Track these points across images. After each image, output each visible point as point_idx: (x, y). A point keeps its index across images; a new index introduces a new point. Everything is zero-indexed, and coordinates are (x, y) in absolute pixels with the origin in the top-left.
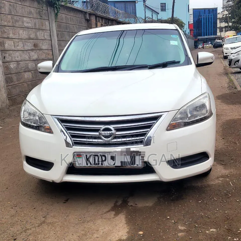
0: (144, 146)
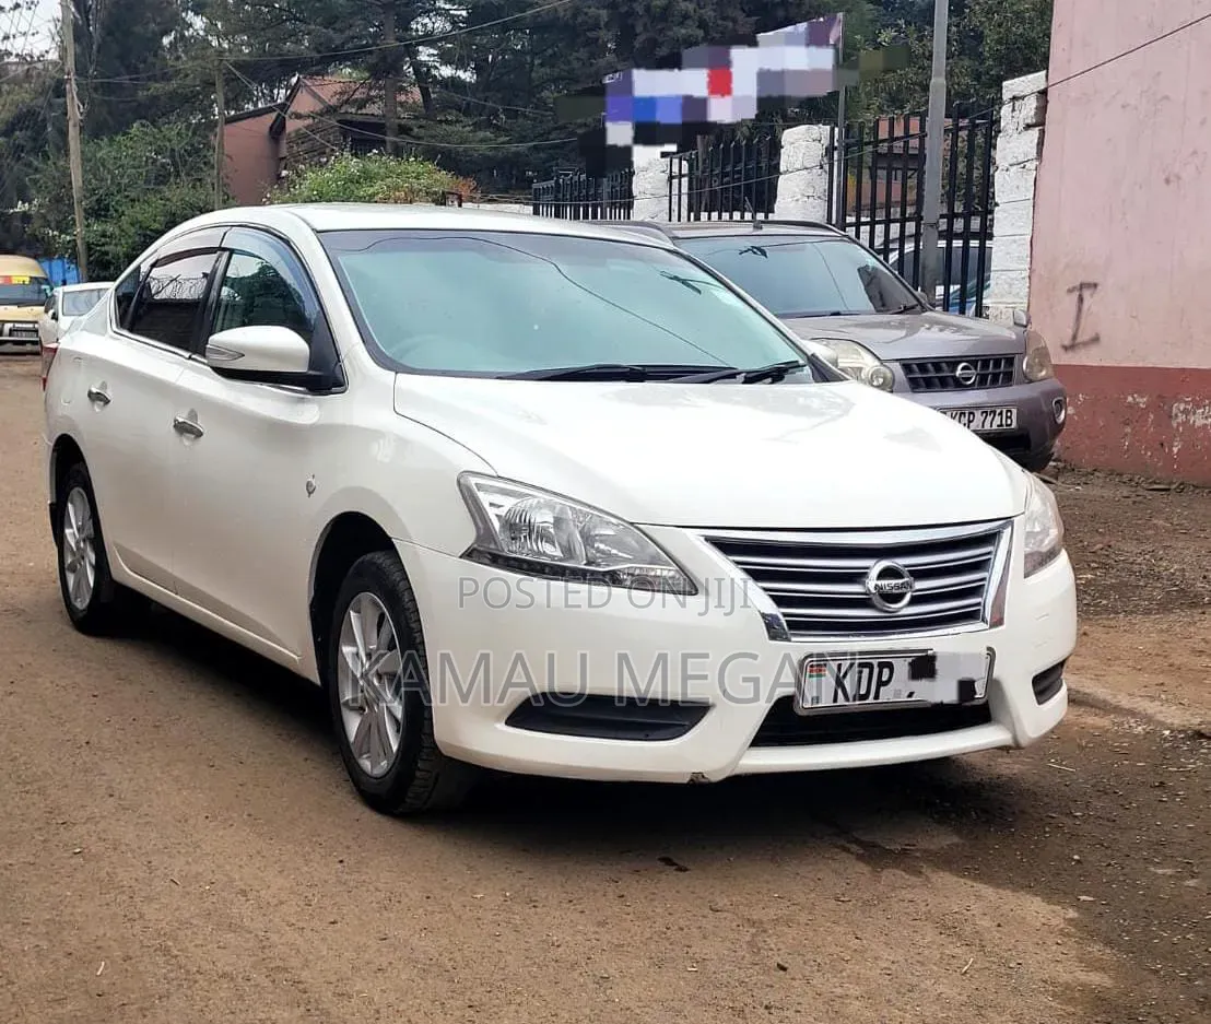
0: (991, 627)
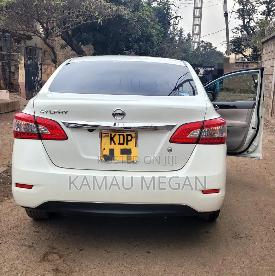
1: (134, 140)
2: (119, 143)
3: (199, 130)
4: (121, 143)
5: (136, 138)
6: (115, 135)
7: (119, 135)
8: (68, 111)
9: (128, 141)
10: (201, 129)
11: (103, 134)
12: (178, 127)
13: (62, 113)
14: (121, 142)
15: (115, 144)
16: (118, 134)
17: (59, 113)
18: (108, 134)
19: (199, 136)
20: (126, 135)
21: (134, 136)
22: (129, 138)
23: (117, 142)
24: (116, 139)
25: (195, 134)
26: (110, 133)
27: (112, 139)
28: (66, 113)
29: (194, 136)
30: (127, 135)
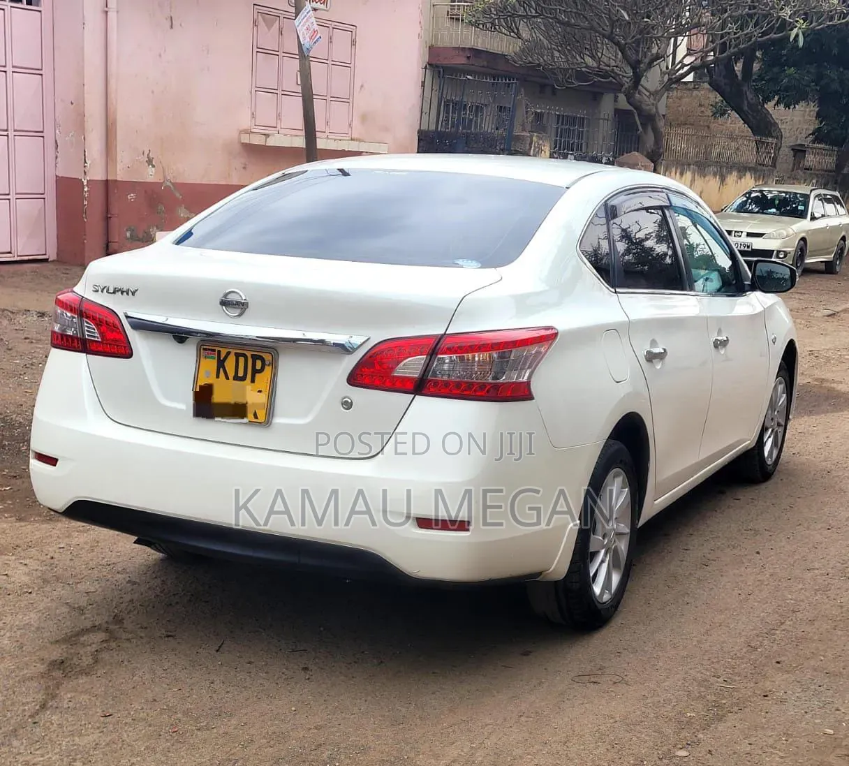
1: (268, 369)
2: (236, 378)
3: (425, 356)
4: (239, 375)
5: (274, 365)
6: (229, 353)
7: (237, 355)
8: (136, 290)
9: (255, 371)
10: (429, 357)
11: (205, 349)
12: (372, 345)
13: (128, 294)
14: (241, 374)
15: (227, 378)
16: (233, 352)
17: (122, 292)
18: (214, 350)
19: (423, 375)
20: (252, 356)
21: (269, 360)
22: (259, 365)
23: (231, 374)
24: (230, 365)
25: (412, 366)
26: (217, 349)
27: (221, 364)
28: (133, 294)
29: (410, 373)
30: (255, 358)
